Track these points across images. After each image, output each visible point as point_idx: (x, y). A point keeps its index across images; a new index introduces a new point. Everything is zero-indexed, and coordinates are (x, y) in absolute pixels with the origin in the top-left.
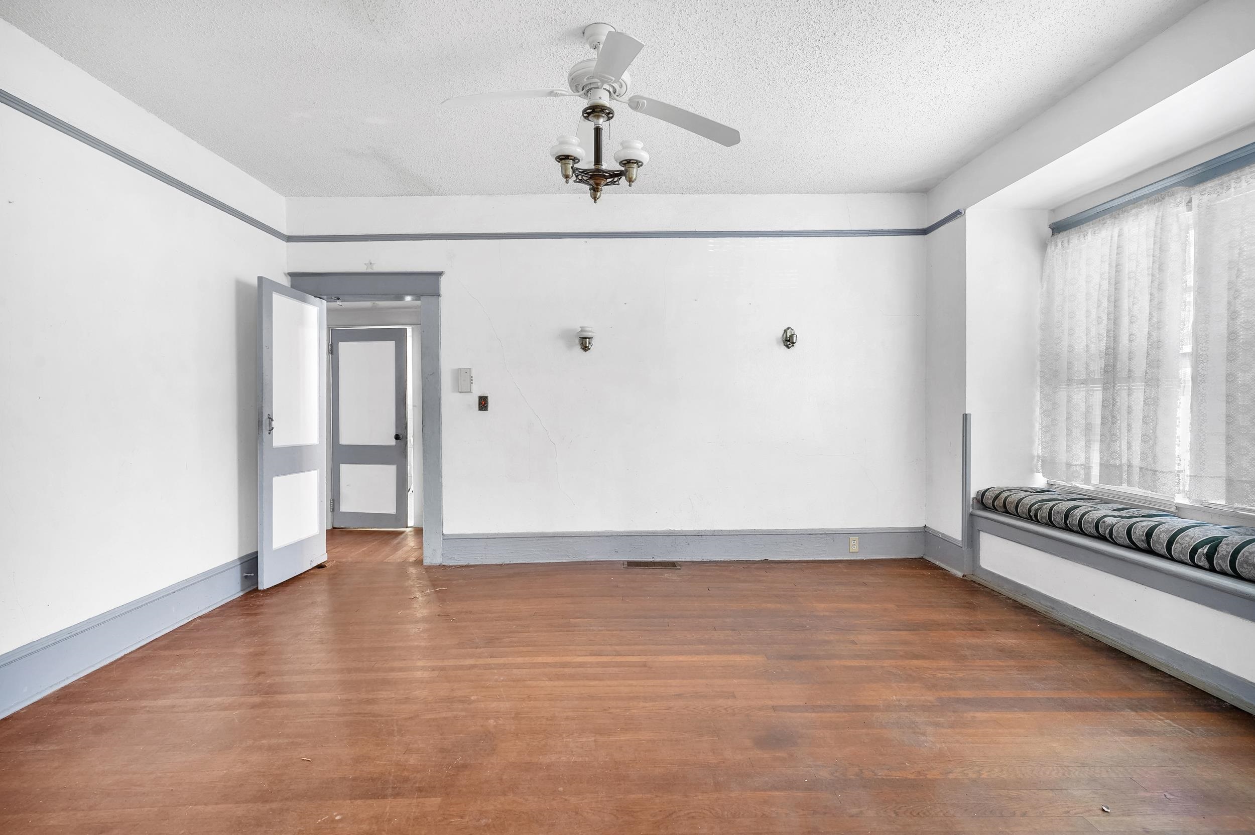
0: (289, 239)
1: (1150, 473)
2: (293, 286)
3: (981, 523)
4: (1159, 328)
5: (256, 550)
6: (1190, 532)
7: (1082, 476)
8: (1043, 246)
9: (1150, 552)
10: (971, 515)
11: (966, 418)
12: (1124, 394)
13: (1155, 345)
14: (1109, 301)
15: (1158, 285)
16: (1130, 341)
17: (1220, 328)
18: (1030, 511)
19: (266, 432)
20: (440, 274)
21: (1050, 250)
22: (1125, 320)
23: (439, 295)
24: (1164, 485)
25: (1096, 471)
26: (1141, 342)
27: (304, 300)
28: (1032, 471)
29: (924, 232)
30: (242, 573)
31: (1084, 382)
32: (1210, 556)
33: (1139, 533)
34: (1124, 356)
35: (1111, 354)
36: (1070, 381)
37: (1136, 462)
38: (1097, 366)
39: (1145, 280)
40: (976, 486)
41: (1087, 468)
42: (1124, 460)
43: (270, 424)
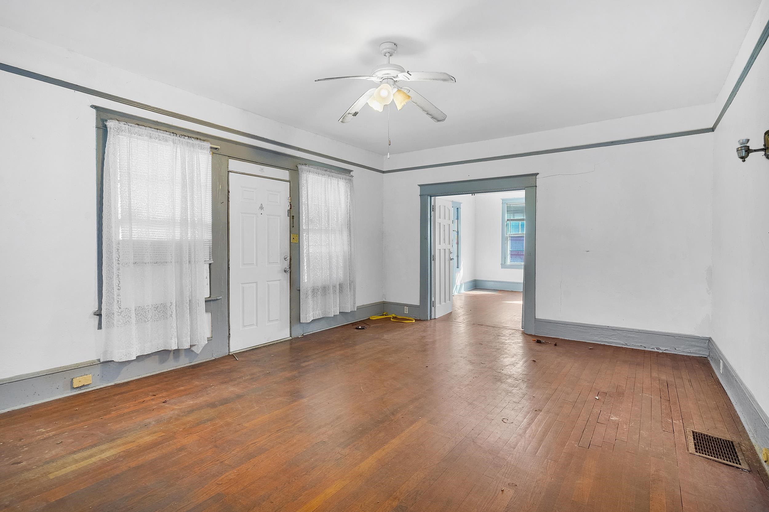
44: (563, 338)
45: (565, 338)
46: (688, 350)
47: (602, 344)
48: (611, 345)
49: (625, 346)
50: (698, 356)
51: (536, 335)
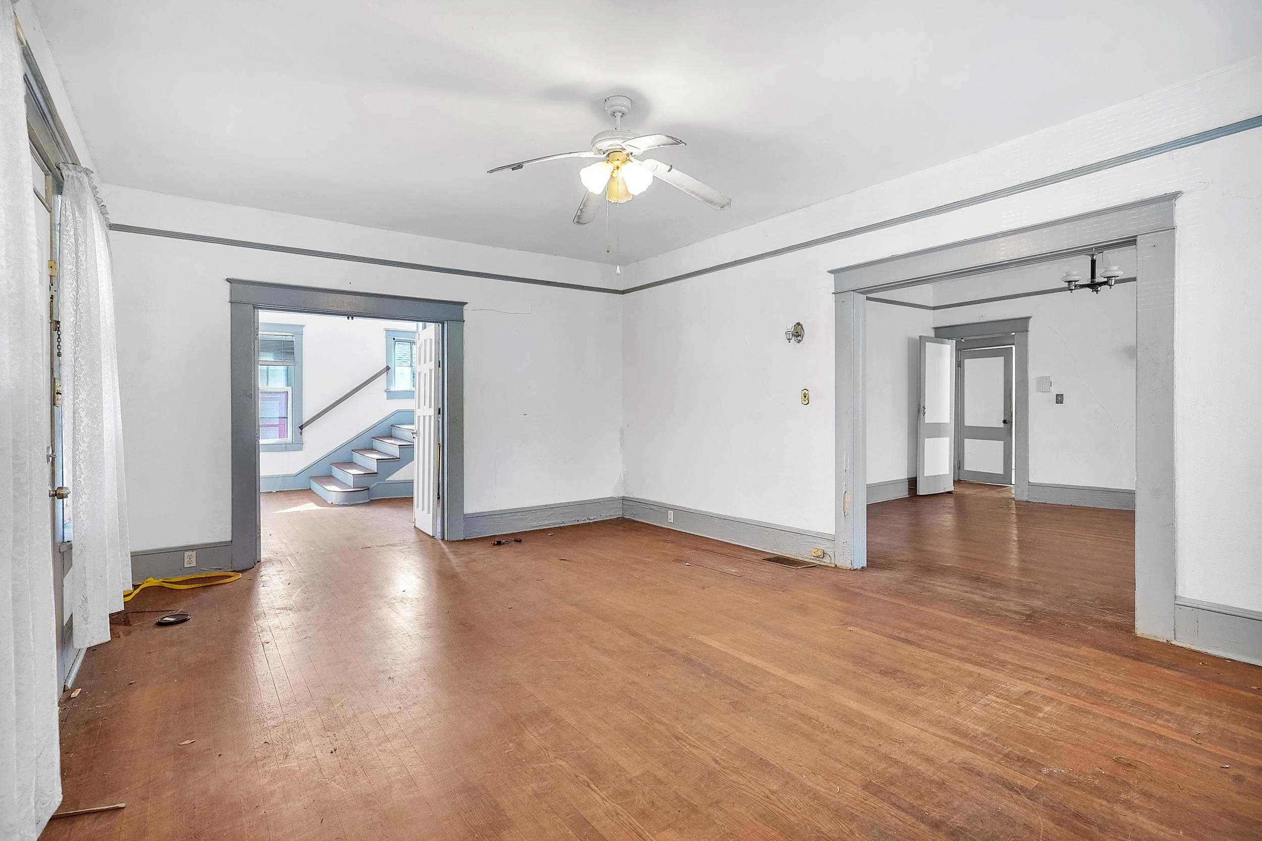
0: (935, 308)
2: (936, 336)
5: (915, 476)
19: (922, 415)
20: (1029, 318)
23: (1027, 331)
27: (942, 343)
30: (909, 487)
43: (924, 411)
44: (501, 534)
45: (503, 533)
46: (609, 514)
47: (542, 528)
48: (550, 527)
49: (563, 525)
50: (616, 517)
51: (467, 538)
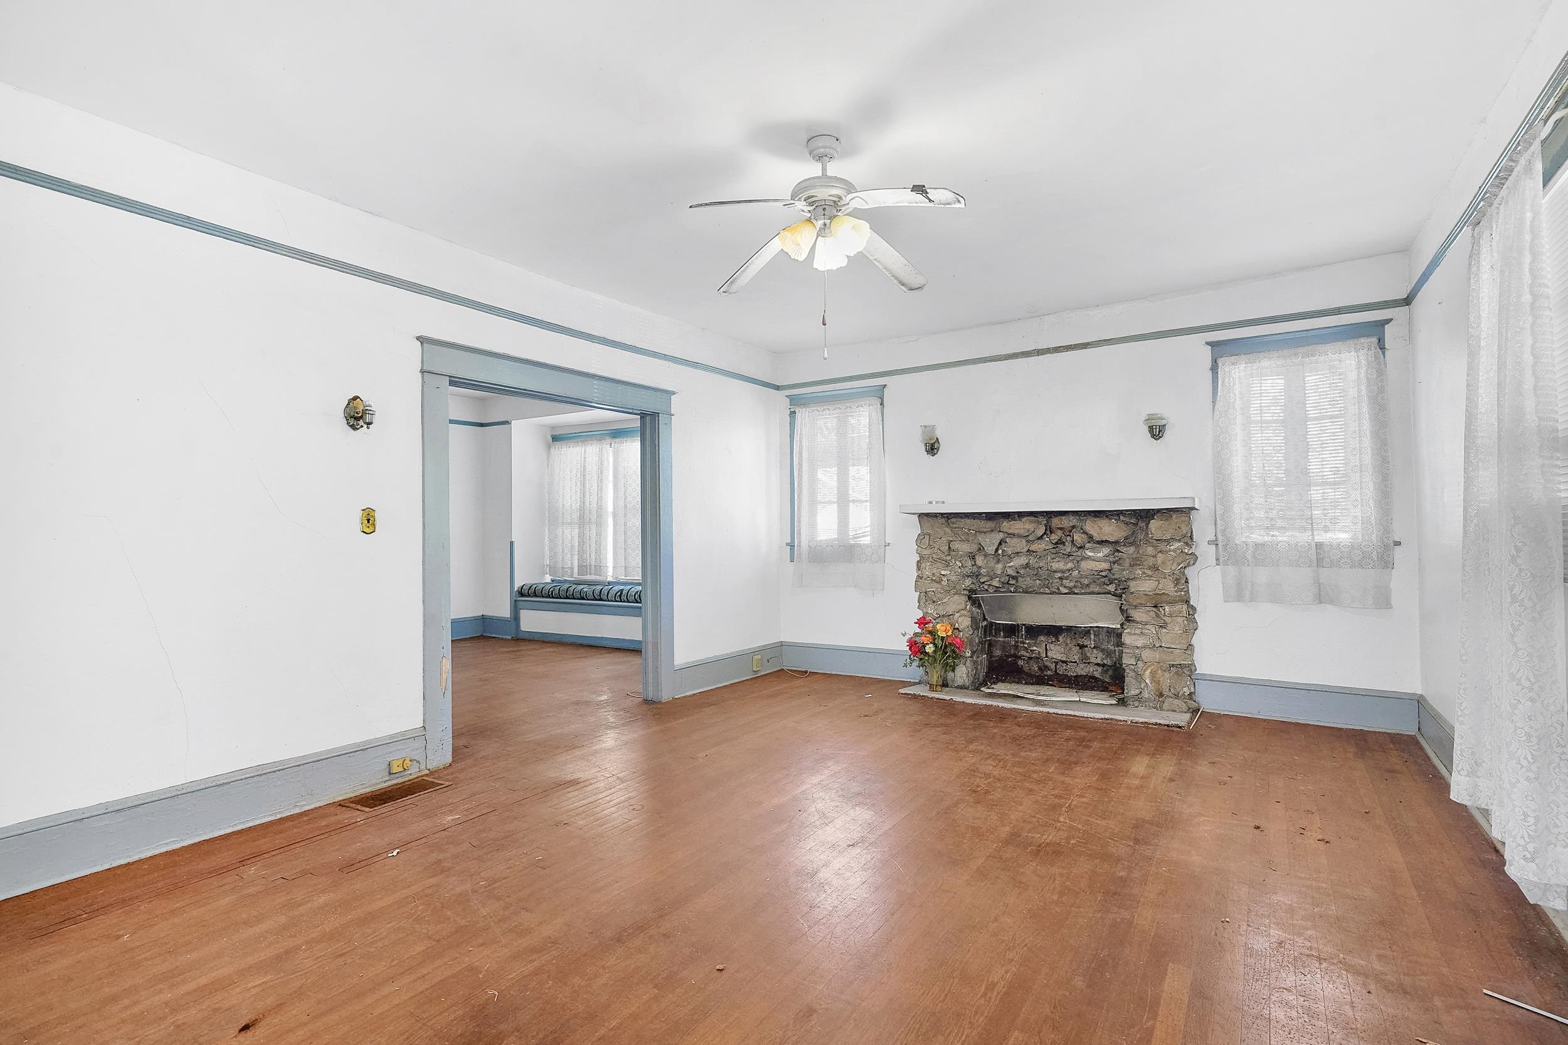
1: (599, 568)
3: (520, 604)
4: (601, 500)
6: (614, 589)
7: (569, 574)
8: (549, 447)
9: (601, 600)
10: (515, 601)
11: (512, 543)
12: (588, 530)
13: (600, 508)
14: (581, 483)
15: (600, 480)
16: (590, 505)
17: (621, 503)
18: (549, 592)
21: (552, 450)
22: (587, 494)
24: (604, 572)
25: (576, 570)
26: (594, 505)
28: (544, 574)
29: (482, 425)
31: (570, 524)
32: (620, 596)
33: (597, 593)
34: (587, 512)
35: (582, 509)
36: (563, 524)
37: (593, 563)
38: (576, 516)
39: (595, 477)
40: (517, 585)
41: (572, 568)
42: (588, 564)
